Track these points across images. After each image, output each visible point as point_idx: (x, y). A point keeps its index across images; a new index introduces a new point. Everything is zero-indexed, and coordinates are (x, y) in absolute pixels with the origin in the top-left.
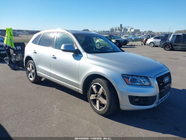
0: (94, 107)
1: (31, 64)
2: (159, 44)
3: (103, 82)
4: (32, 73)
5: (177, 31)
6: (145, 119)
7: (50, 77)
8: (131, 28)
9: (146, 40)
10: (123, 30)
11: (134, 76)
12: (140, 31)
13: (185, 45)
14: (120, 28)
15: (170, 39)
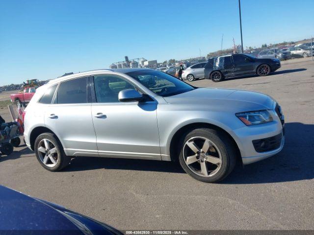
0: (198, 174)
1: (45, 140)
2: (203, 75)
3: (208, 132)
4: (51, 154)
5: (210, 53)
6: (272, 170)
7: (97, 151)
8: (142, 60)
9: (180, 73)
10: (131, 65)
11: (251, 113)
12: (158, 62)
13: (239, 69)
14: (125, 62)
15: (217, 65)
